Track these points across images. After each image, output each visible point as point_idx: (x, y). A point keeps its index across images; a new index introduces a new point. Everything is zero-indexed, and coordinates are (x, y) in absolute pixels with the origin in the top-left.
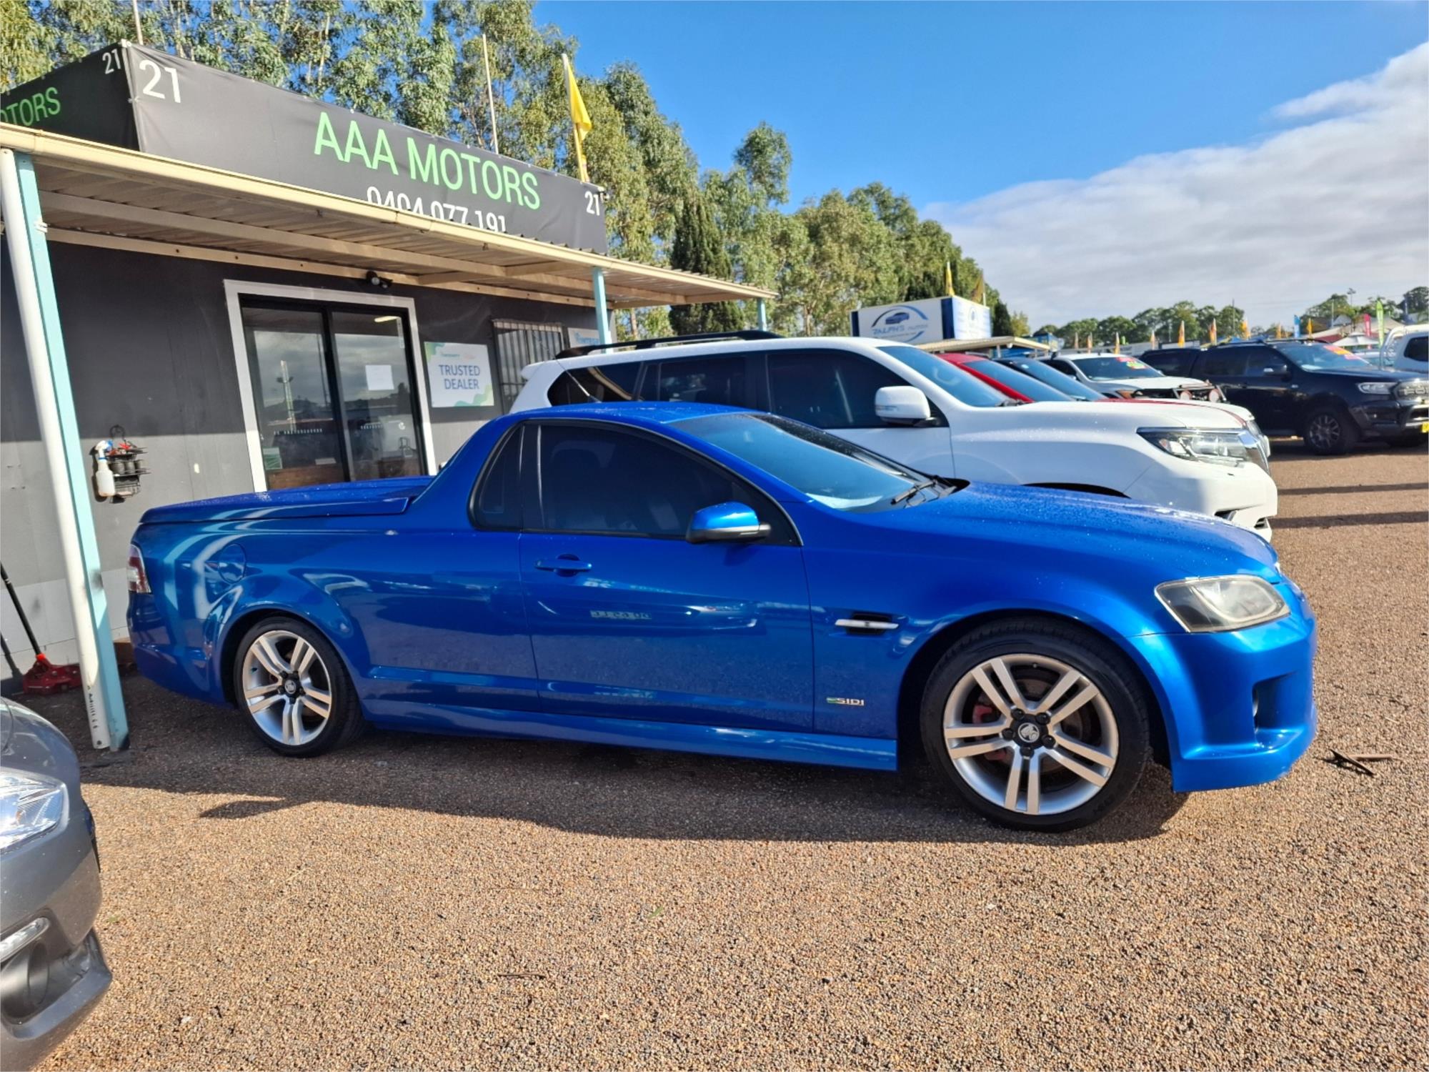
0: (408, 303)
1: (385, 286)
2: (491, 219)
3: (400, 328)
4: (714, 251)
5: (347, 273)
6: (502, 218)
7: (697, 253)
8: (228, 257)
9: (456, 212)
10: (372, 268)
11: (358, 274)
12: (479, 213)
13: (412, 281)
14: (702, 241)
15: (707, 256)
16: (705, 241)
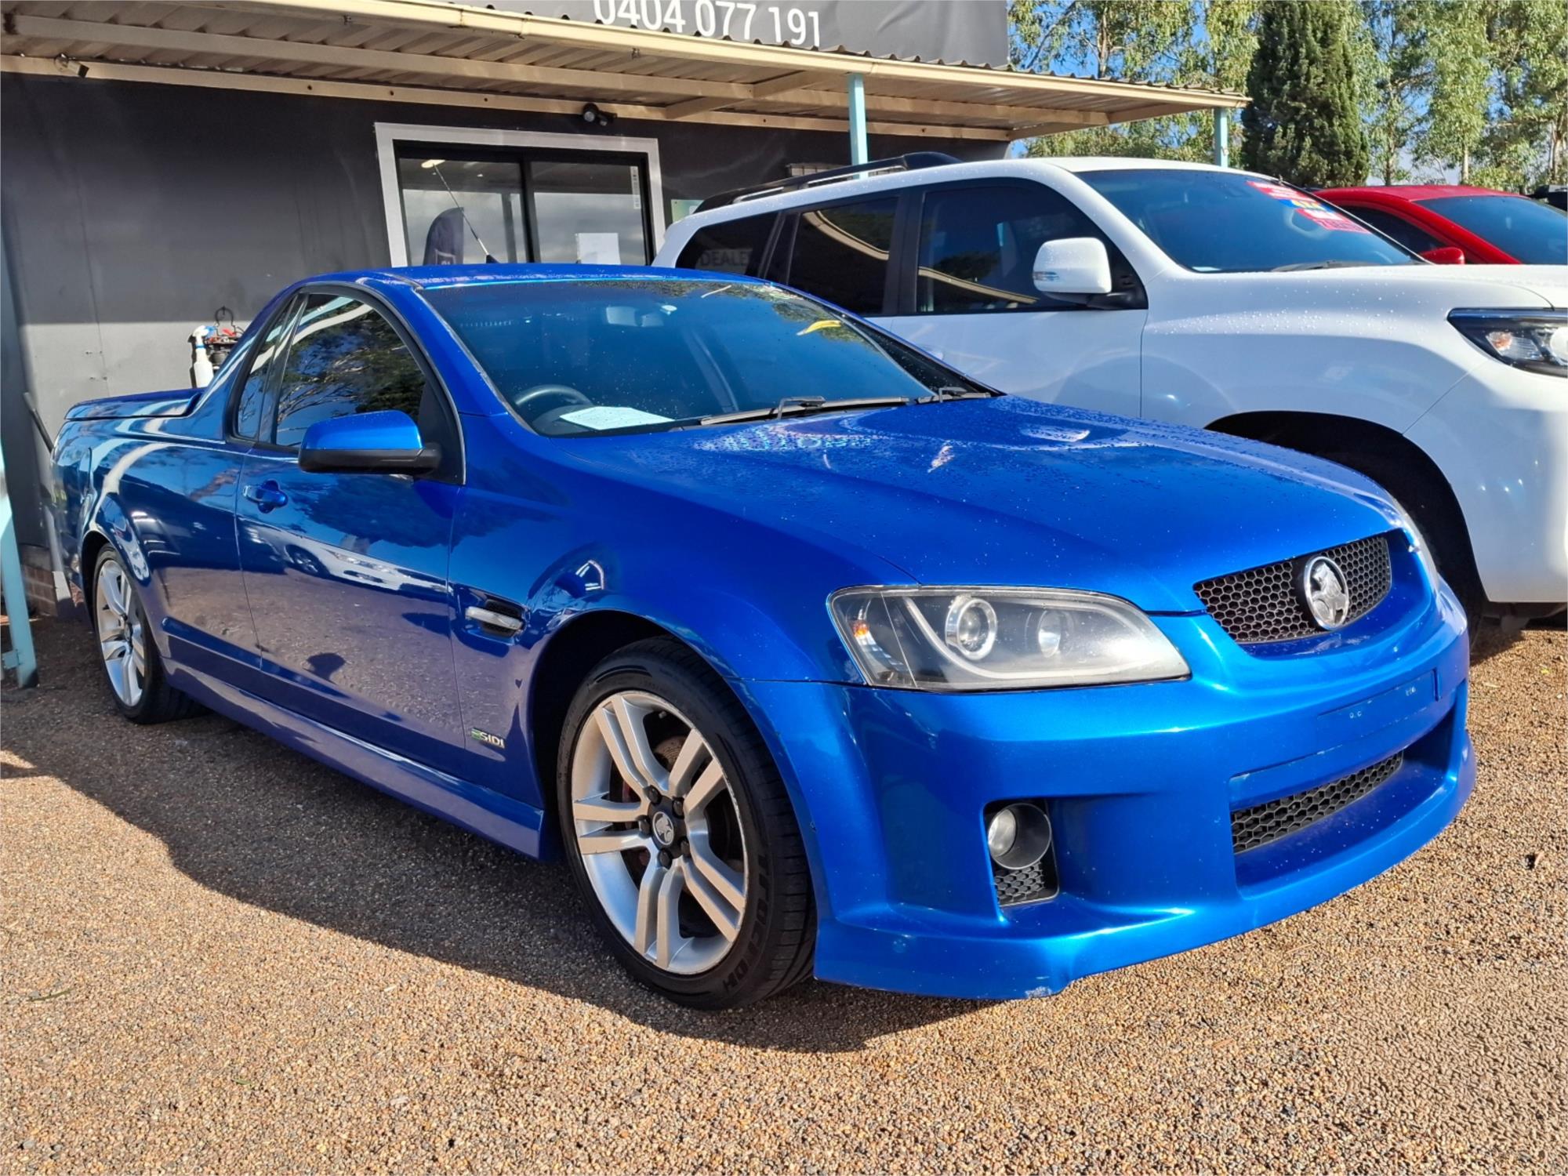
0: (650, 147)
1: (604, 123)
2: (796, 17)
3: (635, 182)
4: (1324, 42)
5: (555, 107)
6: (814, 15)
7: (1294, 46)
8: (380, 93)
9: (737, 11)
10: (590, 98)
11: (569, 107)
12: (775, 10)
13: (656, 115)
14: (1304, 29)
15: (1309, 51)
16: (1310, 27)
